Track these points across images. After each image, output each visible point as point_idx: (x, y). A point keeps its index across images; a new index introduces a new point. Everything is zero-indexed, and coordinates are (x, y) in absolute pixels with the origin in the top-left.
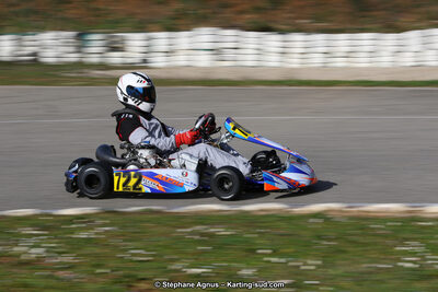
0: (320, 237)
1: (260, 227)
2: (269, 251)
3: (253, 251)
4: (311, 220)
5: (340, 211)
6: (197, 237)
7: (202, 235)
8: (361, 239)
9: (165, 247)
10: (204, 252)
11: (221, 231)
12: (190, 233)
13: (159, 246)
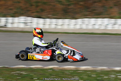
0: (51, 75)
1: (35, 72)
2: (37, 79)
3: (32, 79)
4: (49, 70)
5: (57, 68)
6: (17, 75)
7: (18, 74)
8: (62, 76)
9: (8, 77)
10: (19, 79)
11: (24, 73)
12: (15, 73)
13: (6, 77)
